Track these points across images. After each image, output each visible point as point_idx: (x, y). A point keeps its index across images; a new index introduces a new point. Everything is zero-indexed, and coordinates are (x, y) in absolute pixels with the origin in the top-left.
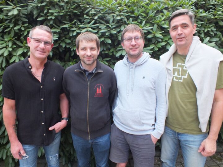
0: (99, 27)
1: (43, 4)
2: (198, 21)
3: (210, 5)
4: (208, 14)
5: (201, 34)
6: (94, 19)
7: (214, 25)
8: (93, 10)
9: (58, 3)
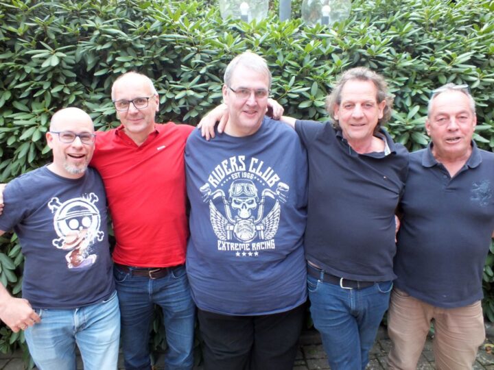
0: (209, 88)
1: (106, 46)
2: (399, 74)
3: (425, 45)
4: (419, 61)
5: (405, 99)
6: (198, 73)
7: (431, 82)
8: (198, 56)
9: (133, 43)
